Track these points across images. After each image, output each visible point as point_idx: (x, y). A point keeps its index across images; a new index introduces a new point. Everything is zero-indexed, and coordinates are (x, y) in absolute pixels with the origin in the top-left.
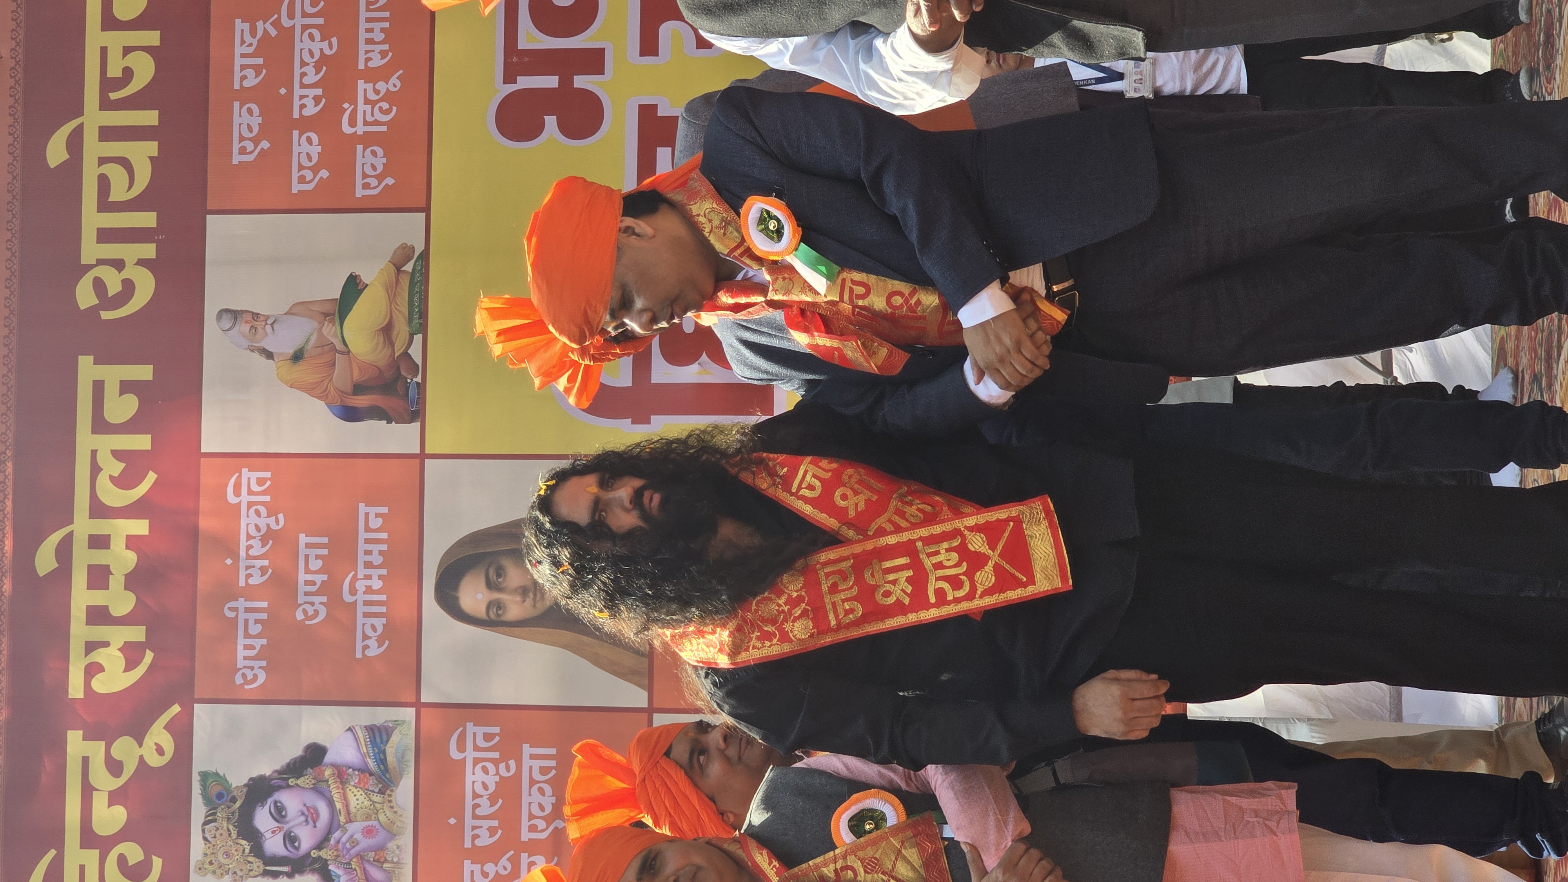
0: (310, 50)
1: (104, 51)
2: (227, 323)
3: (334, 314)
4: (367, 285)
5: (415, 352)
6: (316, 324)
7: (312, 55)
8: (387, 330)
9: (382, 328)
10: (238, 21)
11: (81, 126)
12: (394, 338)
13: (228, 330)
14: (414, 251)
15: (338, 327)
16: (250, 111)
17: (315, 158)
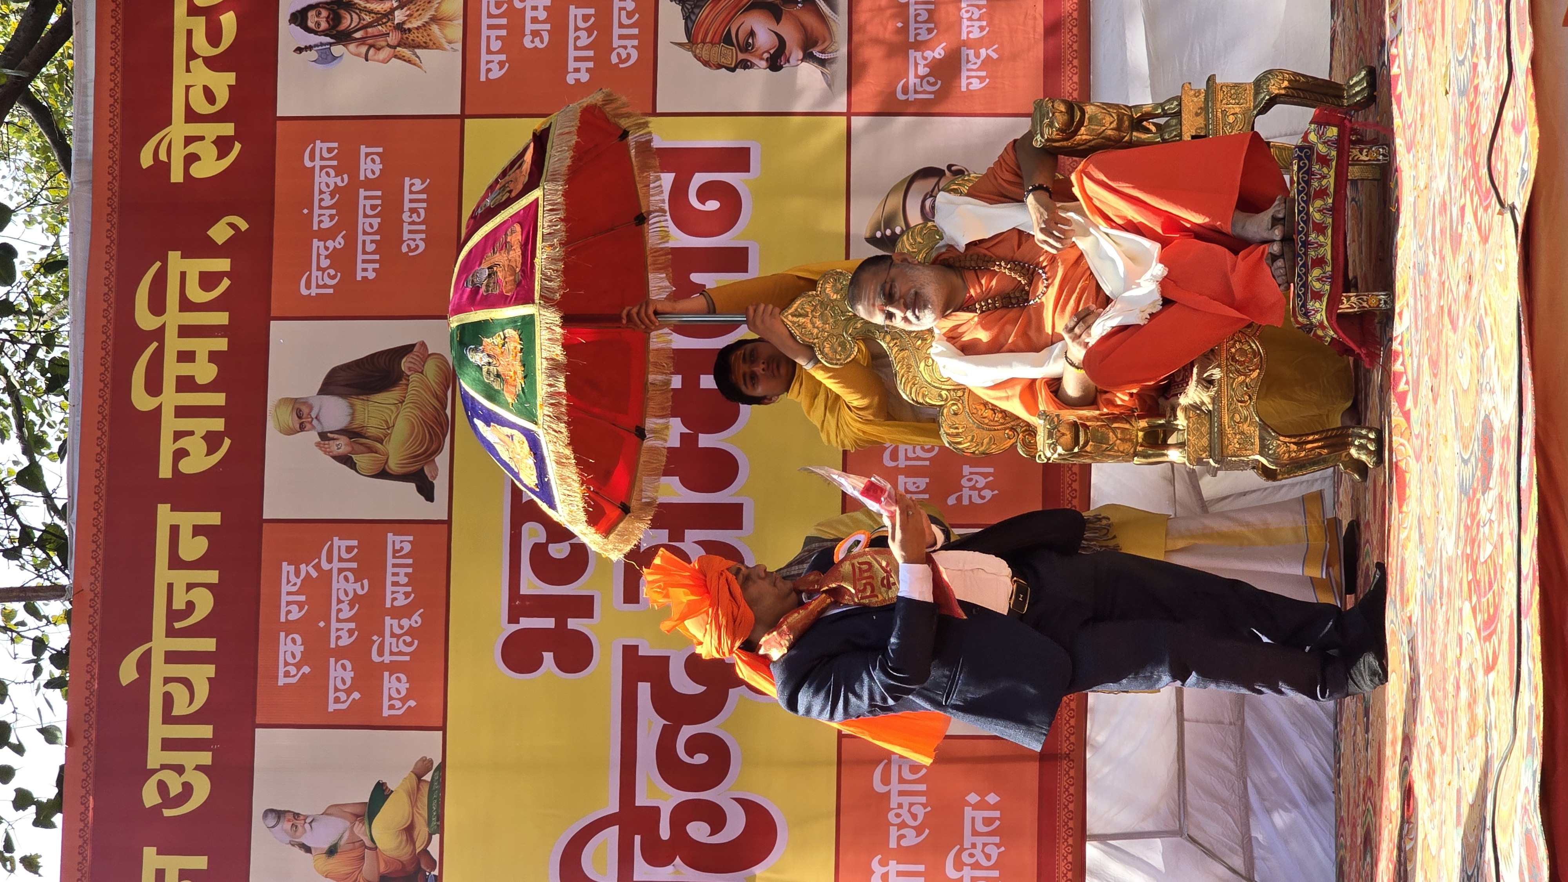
0: (345, 591)
1: (170, 586)
2: (271, 821)
3: (364, 815)
4: (392, 792)
5: (434, 850)
6: (348, 824)
7: (347, 594)
8: (409, 830)
9: (404, 829)
10: (285, 564)
11: (149, 651)
12: (415, 837)
13: (273, 827)
14: (432, 764)
15: (367, 826)
16: (294, 641)
17: (349, 683)
